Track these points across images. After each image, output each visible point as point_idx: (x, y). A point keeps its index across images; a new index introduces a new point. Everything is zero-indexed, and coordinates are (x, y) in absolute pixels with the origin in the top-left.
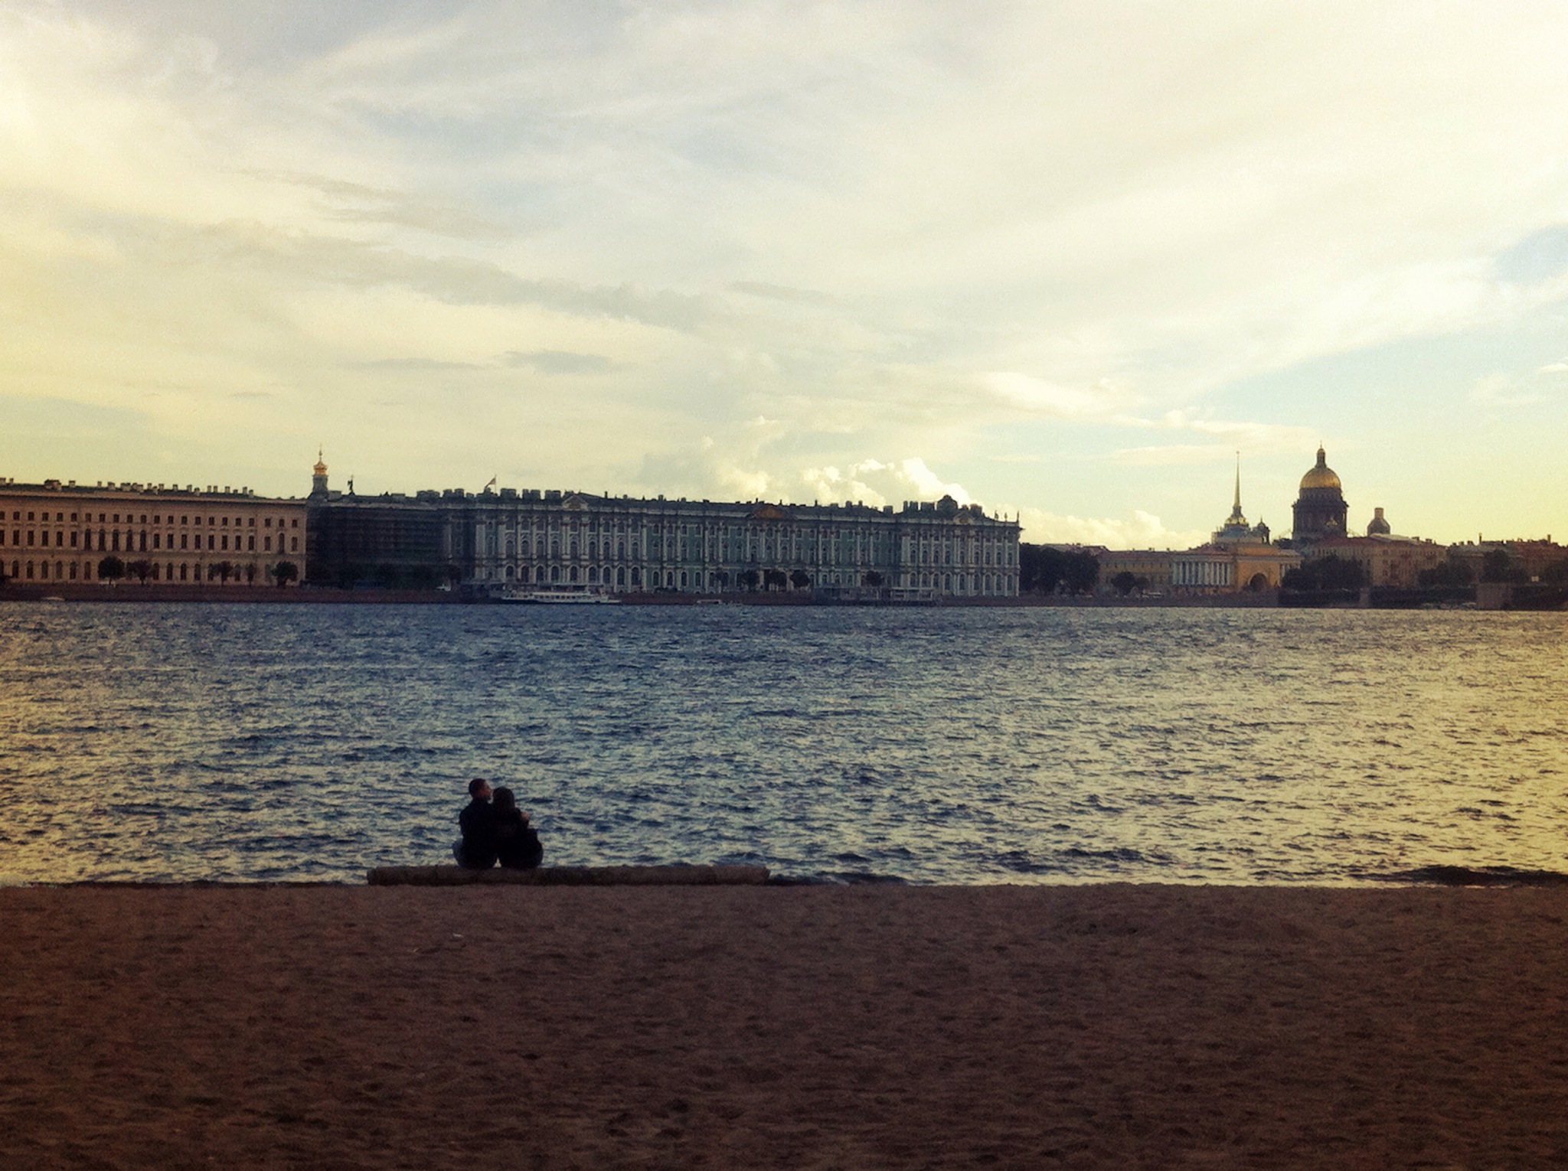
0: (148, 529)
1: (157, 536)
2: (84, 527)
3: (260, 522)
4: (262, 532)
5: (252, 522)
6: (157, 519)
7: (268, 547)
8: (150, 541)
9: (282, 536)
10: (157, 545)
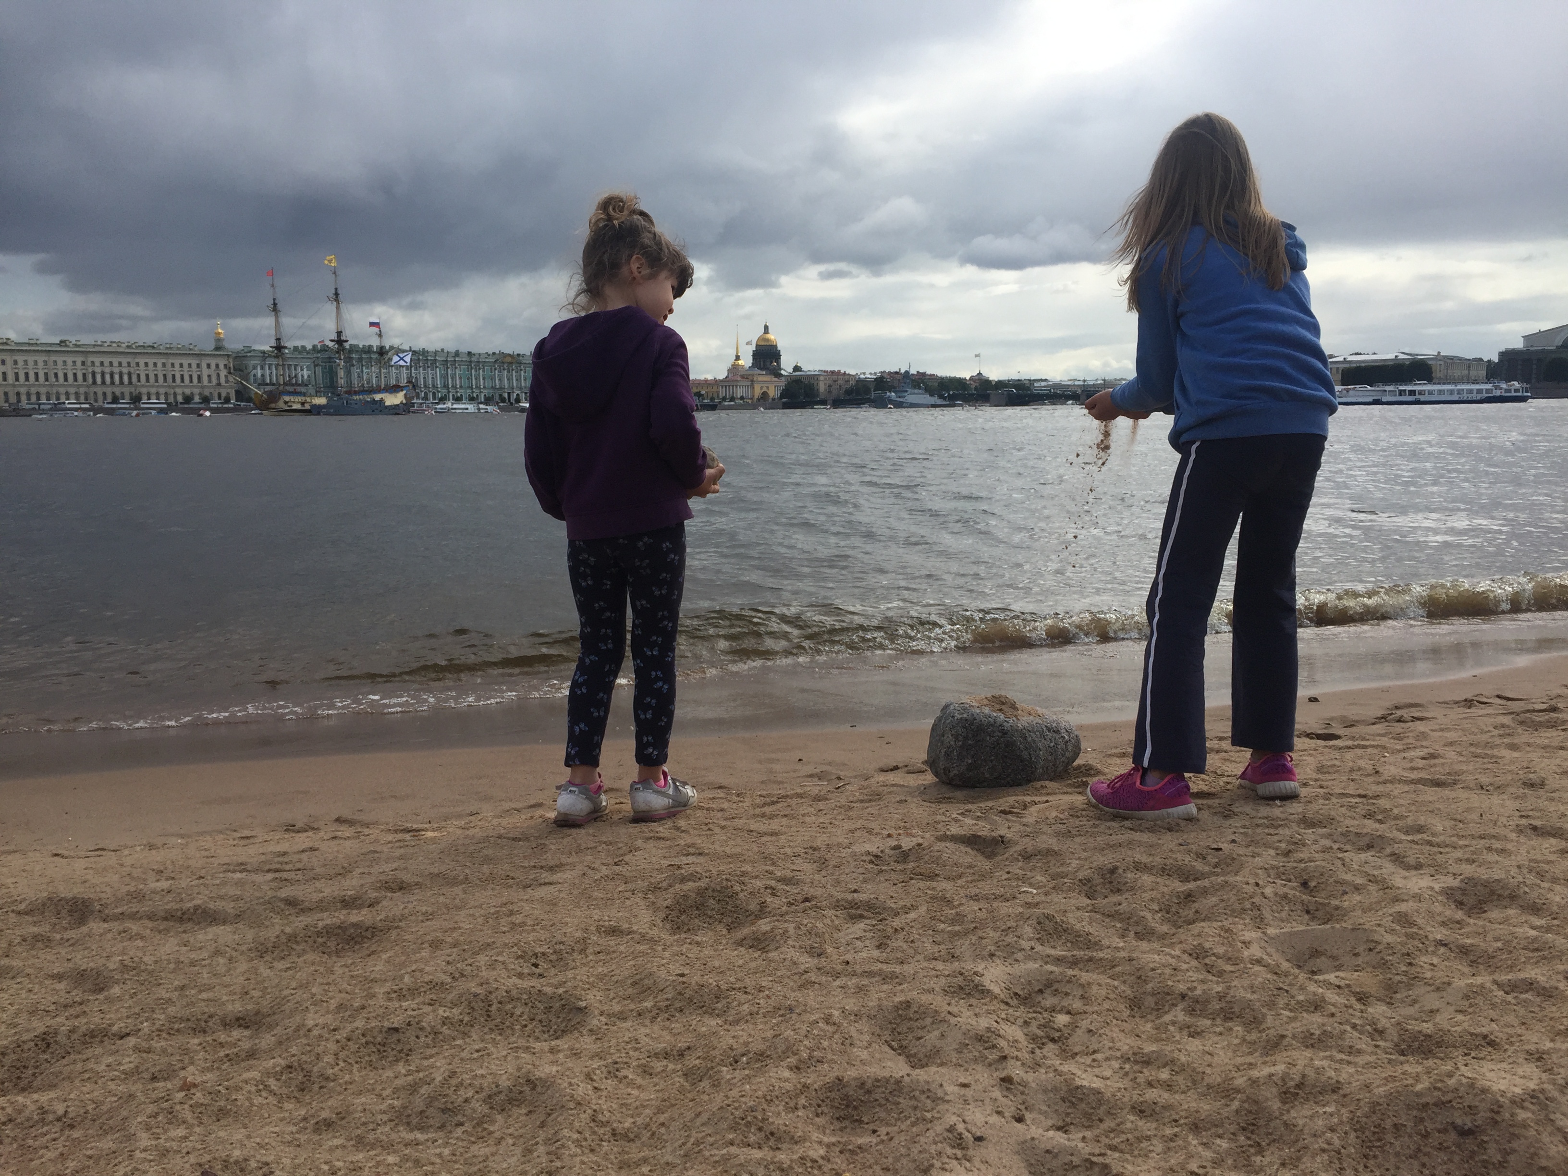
0: (132, 370)
1: (139, 375)
2: (90, 370)
3: (204, 366)
4: (205, 372)
5: (198, 366)
6: (138, 364)
7: (210, 381)
8: (134, 379)
9: (218, 375)
10: (139, 381)
